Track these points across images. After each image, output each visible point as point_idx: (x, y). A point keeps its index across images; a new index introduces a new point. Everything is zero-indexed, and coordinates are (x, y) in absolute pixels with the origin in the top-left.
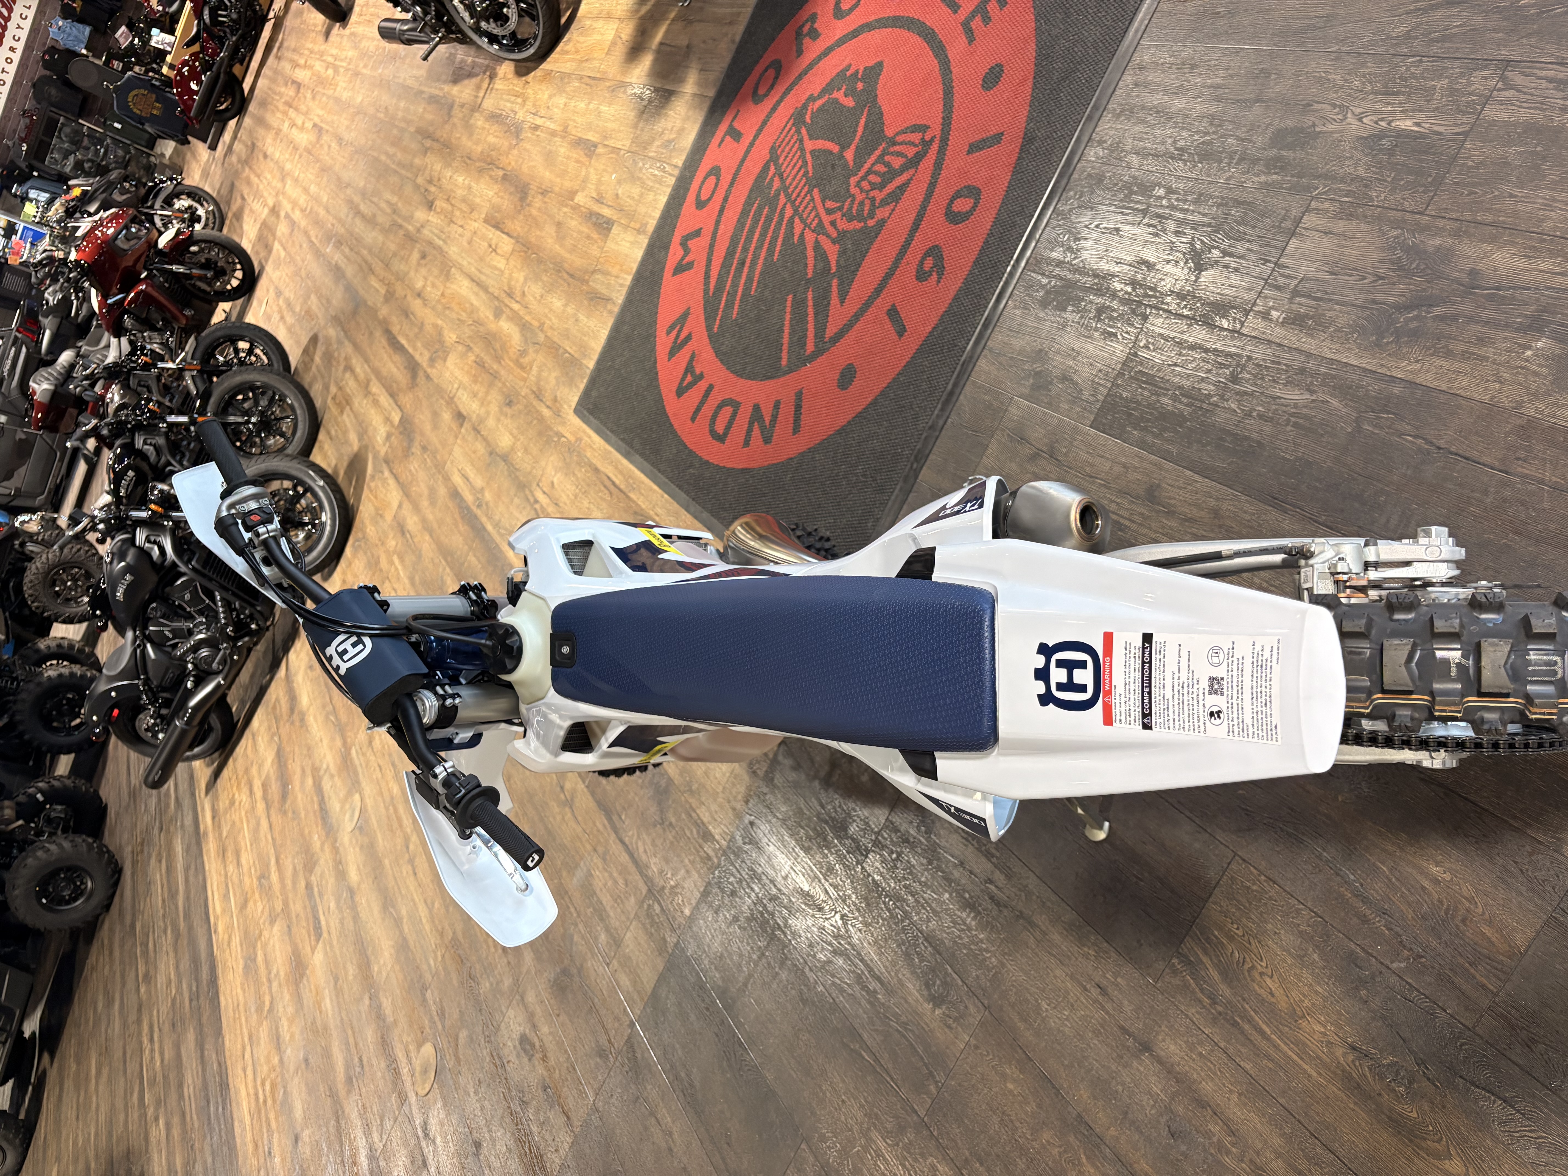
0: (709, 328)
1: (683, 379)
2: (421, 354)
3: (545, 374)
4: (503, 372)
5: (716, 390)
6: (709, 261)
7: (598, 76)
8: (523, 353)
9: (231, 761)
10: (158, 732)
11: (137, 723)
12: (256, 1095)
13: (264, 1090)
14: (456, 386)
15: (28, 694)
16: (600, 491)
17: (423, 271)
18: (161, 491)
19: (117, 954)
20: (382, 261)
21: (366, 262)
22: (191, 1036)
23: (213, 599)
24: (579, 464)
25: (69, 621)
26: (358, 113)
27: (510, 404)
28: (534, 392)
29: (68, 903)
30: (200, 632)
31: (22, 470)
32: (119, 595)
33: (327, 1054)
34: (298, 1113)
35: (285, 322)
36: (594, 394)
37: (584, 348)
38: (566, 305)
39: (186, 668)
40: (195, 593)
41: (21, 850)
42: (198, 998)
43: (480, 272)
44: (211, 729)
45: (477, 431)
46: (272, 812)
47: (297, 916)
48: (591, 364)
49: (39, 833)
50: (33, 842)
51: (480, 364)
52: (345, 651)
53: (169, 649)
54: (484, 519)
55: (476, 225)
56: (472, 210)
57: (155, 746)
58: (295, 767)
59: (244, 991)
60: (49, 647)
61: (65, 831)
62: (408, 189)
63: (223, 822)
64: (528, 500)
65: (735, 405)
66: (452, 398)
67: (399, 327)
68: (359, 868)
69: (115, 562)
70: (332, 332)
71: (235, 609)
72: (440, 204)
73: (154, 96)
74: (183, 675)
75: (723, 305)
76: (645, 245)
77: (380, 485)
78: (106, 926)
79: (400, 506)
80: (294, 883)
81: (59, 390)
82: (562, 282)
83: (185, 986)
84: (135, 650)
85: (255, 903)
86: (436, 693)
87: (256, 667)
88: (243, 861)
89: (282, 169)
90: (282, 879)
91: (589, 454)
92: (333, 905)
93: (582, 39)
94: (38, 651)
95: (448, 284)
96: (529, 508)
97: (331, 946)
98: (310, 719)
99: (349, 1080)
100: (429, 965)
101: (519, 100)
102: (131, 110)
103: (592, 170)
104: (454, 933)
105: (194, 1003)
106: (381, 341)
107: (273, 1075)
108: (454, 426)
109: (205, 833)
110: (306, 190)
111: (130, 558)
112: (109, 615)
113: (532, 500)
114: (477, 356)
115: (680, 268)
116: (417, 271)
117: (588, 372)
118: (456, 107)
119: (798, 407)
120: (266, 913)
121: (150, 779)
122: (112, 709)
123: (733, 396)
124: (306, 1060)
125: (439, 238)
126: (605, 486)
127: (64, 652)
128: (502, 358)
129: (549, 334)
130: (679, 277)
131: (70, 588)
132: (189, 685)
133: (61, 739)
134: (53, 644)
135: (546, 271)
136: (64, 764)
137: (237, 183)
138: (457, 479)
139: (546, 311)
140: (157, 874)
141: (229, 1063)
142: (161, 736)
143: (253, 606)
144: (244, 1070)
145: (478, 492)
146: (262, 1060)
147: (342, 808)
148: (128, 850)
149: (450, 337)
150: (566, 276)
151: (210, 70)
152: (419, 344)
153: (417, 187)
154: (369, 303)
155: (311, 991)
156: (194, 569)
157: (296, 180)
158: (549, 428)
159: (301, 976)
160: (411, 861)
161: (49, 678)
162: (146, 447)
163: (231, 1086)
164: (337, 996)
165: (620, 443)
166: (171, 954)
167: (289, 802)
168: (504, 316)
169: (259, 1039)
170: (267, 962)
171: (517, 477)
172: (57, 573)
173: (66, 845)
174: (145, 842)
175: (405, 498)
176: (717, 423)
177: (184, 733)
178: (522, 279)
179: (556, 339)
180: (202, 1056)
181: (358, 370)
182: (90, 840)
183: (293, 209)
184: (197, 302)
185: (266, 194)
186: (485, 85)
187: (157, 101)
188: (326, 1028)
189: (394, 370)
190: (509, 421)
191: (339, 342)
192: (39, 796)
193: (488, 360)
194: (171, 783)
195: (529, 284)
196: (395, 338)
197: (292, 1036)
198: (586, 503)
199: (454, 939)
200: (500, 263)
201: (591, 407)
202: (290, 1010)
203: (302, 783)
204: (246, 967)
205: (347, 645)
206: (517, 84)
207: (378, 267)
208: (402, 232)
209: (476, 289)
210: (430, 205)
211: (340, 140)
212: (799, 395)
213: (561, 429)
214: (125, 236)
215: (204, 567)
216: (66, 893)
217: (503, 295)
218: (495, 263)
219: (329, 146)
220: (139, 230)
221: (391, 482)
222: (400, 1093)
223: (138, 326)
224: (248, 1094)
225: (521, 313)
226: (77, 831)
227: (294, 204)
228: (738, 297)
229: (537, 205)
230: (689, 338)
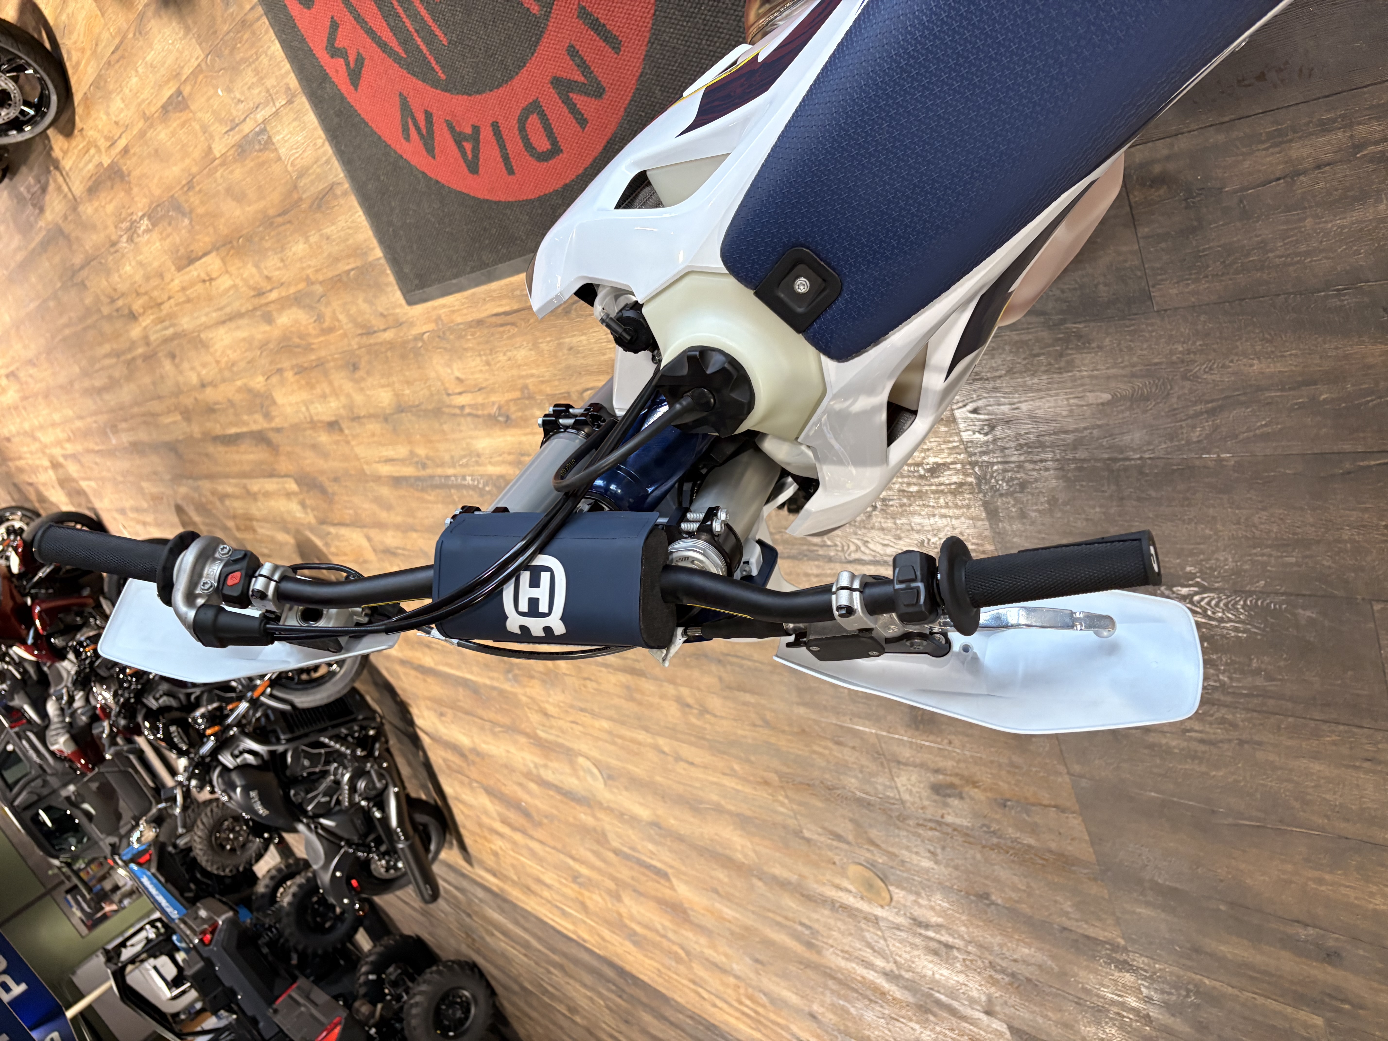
0: (435, 84)
1: (464, 154)
2: (255, 422)
3: (353, 310)
4: (323, 353)
5: (501, 121)
6: (371, 32)
7: (117, 41)
8: (320, 318)
9: (463, 831)
10: (395, 864)
11: (375, 874)
12: (744, 1014)
13: (747, 1006)
14: (304, 409)
15: (289, 928)
16: (502, 333)
17: (186, 365)
18: (203, 716)
19: (534, 1014)
20: (153, 399)
21: (144, 415)
22: (647, 1018)
23: (324, 745)
24: (460, 337)
25: (259, 856)
26: (18, 328)
27: (355, 367)
28: (361, 335)
29: (467, 1018)
30: (343, 775)
31: (122, 804)
32: (262, 811)
33: (768, 943)
34: (793, 999)
35: (149, 524)
36: (407, 270)
37: (358, 251)
38: (307, 241)
39: (363, 807)
40: (308, 756)
41: (401, 1020)
42: (623, 991)
43: (221, 309)
44: (425, 826)
45: (356, 419)
46: (531, 832)
47: (633, 878)
48: (378, 253)
49: (398, 998)
50: (401, 1008)
51: (301, 370)
52: (534, 602)
53: (337, 808)
54: (439, 471)
55: (177, 282)
56: (161, 276)
57: (405, 874)
58: (511, 789)
59: (652, 958)
60: (267, 886)
61: (413, 980)
62: (107, 328)
63: (505, 872)
64: (454, 415)
65: (535, 107)
66: (312, 421)
67: (218, 426)
68: (640, 804)
69: (232, 794)
70: (183, 490)
71: (347, 736)
72: (137, 306)
74: (367, 814)
75: (424, 48)
76: (307, 105)
77: (337, 543)
78: (506, 1004)
79: (369, 539)
80: (604, 860)
81: (74, 732)
82: (283, 228)
83: (604, 992)
84: (317, 834)
85: (591, 898)
86: (691, 534)
87: (405, 756)
88: (548, 881)
89: (25, 433)
90: (592, 867)
91: (459, 320)
92: (651, 847)
93: (74, 37)
94: (263, 895)
95: (212, 350)
96: (462, 420)
97: (684, 874)
98: (484, 747)
99: (809, 945)
100: (782, 813)
101: (92, 151)
103: (199, 115)
104: (776, 772)
105: (625, 996)
106: (219, 451)
107: (742, 991)
108: (336, 437)
109: (502, 890)
110: (54, 425)
111: (238, 781)
112: (276, 831)
113: (458, 411)
114: (292, 368)
115: (355, 76)
116: (181, 372)
117: (383, 261)
118: (63, 225)
119: (596, 26)
120: (607, 898)
121: (427, 897)
122: (349, 884)
123: (524, 104)
124: (757, 961)
125: (166, 328)
126: (502, 325)
127: (280, 878)
128: (310, 344)
129: (321, 278)
130: (363, 84)
131: (236, 838)
132: (378, 815)
133: (342, 929)
134: (267, 881)
135: (262, 238)
136: (363, 940)
137: (16, 481)
138: (385, 470)
139: (298, 265)
140: (500, 944)
141: (697, 1011)
142: (400, 865)
143: (355, 720)
144: (714, 1005)
145: (411, 459)
146: (721, 988)
147: (578, 778)
148: (464, 949)
149: (258, 382)
150: (280, 220)
152: (245, 417)
153: (109, 318)
154: (180, 438)
155: (703, 915)
156: (288, 741)
157: (41, 427)
158: (405, 343)
159: (684, 912)
160: (678, 759)
161: (289, 904)
162: (161, 701)
163: (716, 1023)
164: (729, 900)
165: (473, 275)
166: (571, 981)
167: (535, 815)
168: (275, 314)
169: (701, 978)
170: (646, 927)
171: (426, 411)
172: (216, 838)
173: (424, 988)
174: (468, 933)
175: (365, 530)
176: (535, 144)
177: (412, 847)
178: (254, 270)
179: (330, 275)
180: (672, 1023)
181: (230, 490)
182: (434, 968)
183: (63, 448)
184: (84, 580)
185: (38, 462)
186: (60, 179)
188: (747, 928)
189: (251, 457)
190: (370, 380)
191: (197, 489)
192: (372, 977)
193: (301, 360)
194: (441, 883)
195: (262, 266)
196: (225, 436)
197: (726, 955)
198: (502, 358)
199: (781, 775)
200: (225, 282)
201: (417, 282)
202: (703, 941)
203: (529, 792)
204: (635, 943)
205: (527, 592)
206: (78, 142)
207: (156, 406)
208: (139, 362)
209: (232, 325)
210: (133, 317)
211: (31, 363)
212: (584, 14)
213: (415, 331)
215: (292, 731)
216: (459, 1014)
217: (256, 301)
218: (222, 288)
219: (31, 376)
221: (343, 531)
222: (865, 918)
223: (67, 637)
224: (737, 1018)
225: (284, 294)
226: (420, 972)
227: (59, 443)
228: (430, 22)
229: (197, 202)
230: (429, 116)
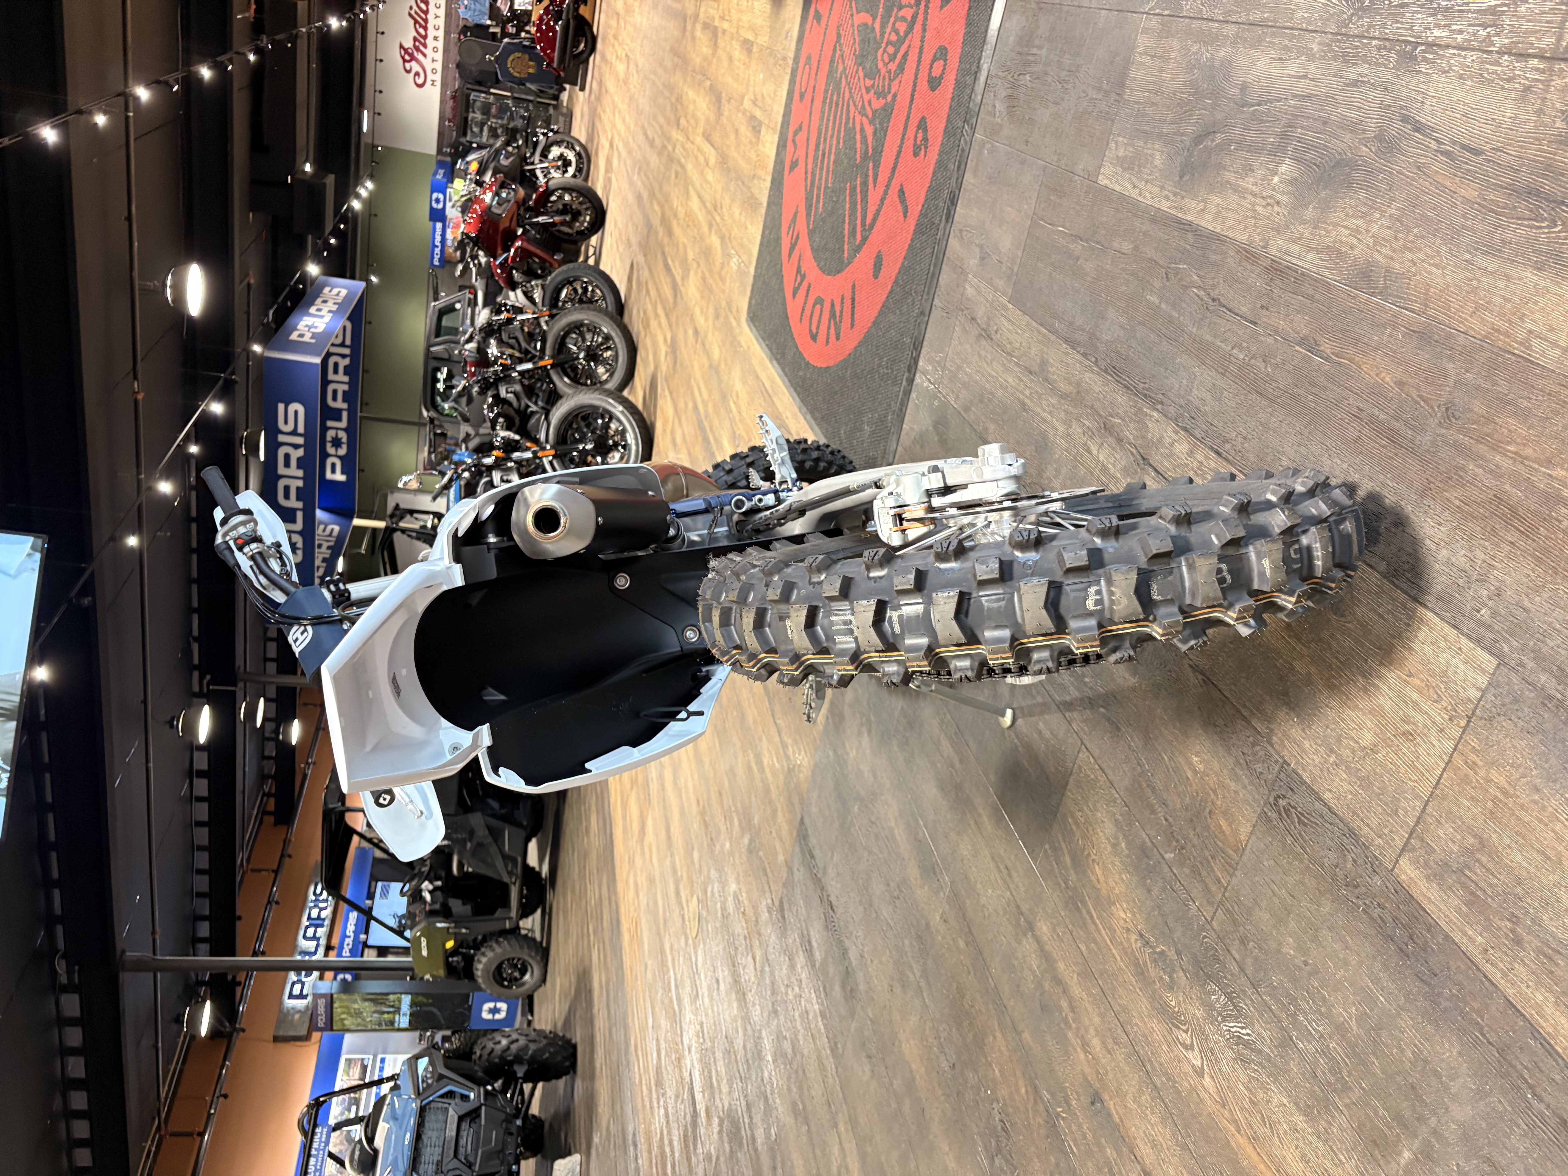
0: (808, 225)
1: (796, 280)
2: (678, 273)
5: (812, 289)
6: (807, 155)
14: (694, 302)
20: (658, 184)
36: (753, 302)
37: (749, 255)
48: (753, 271)
52: (297, 639)
55: (699, 139)
65: (822, 303)
67: (668, 248)
73: (527, 56)
75: (814, 199)
76: (776, 143)
95: (688, 202)
102: (511, 75)
103: (751, 71)
106: (660, 263)
115: (793, 166)
119: (853, 300)
123: (821, 294)
130: (792, 175)
149: (690, 255)
151: (560, 19)
152: (677, 264)
168: (713, 229)
176: (813, 323)
178: (720, 190)
187: (530, 60)
190: (718, 333)
193: (707, 275)
195: (724, 194)
196: (666, 259)
200: (710, 175)
201: (753, 314)
209: (701, 205)
212: (854, 288)
213: (740, 338)
214: (498, 203)
217: (712, 208)
218: (708, 177)
220: (509, 193)
223: (525, 278)
228: (822, 190)
230: (798, 237)
